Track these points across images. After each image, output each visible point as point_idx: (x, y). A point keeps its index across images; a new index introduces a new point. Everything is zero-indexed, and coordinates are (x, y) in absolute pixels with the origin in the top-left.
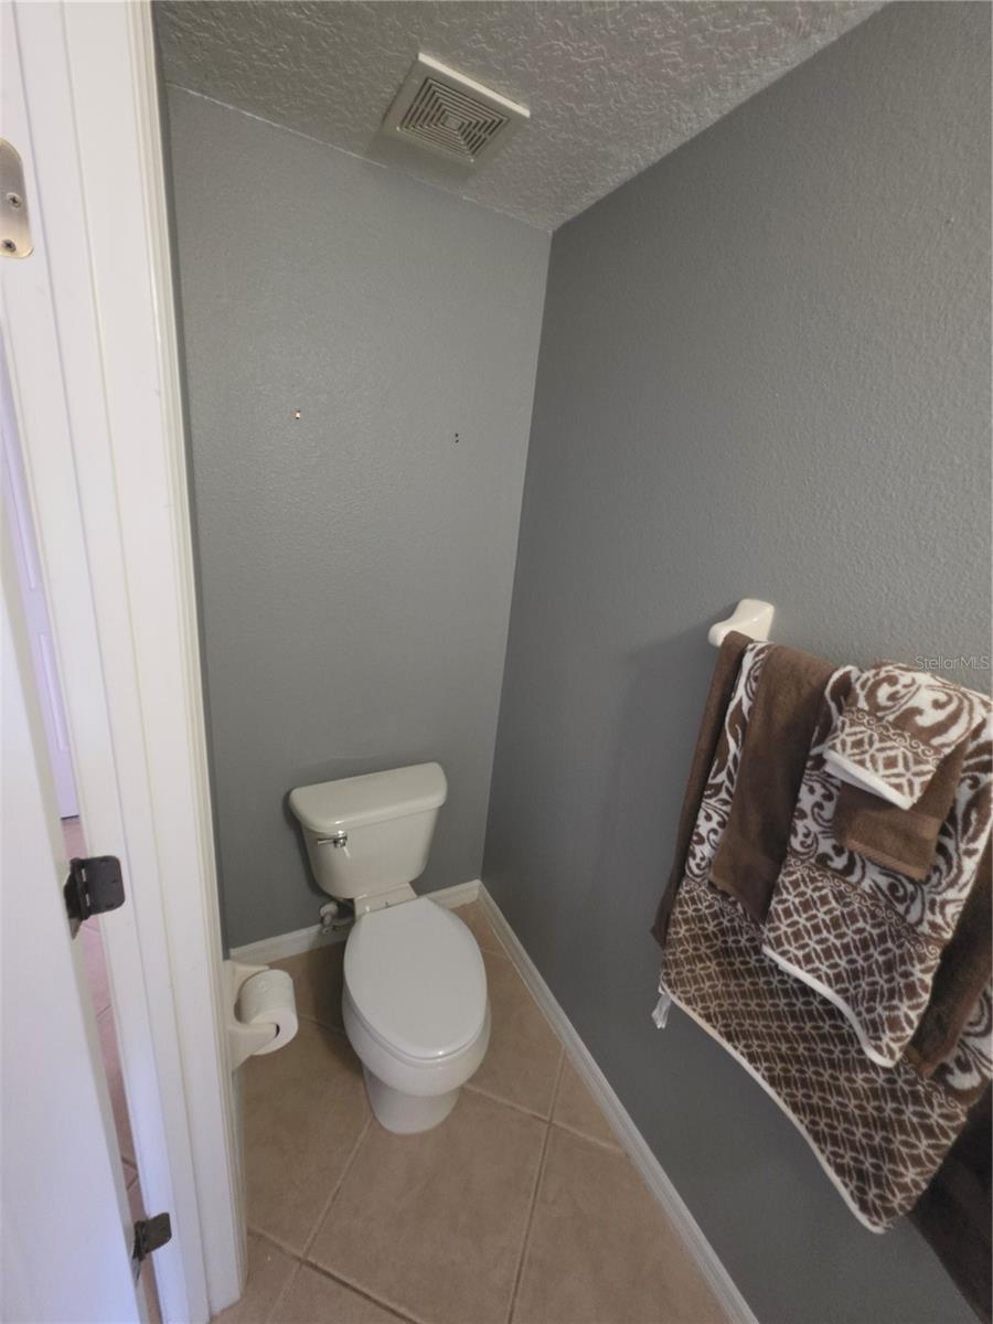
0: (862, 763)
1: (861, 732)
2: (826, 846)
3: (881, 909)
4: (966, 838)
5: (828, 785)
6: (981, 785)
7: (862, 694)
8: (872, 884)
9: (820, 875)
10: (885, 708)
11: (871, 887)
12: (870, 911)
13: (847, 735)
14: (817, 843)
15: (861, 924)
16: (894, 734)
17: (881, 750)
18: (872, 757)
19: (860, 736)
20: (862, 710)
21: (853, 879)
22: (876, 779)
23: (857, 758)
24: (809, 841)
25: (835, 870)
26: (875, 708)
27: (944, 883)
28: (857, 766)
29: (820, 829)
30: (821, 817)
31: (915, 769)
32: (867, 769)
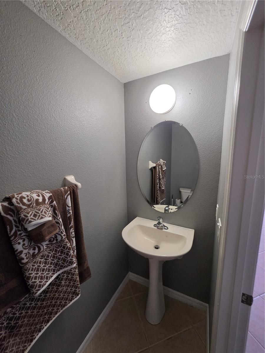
0: (42, 218)
1: (32, 213)
2: (31, 252)
3: (51, 247)
4: (58, 216)
5: (22, 238)
6: (54, 206)
7: (21, 205)
8: (46, 245)
9: (35, 259)
10: (31, 204)
11: (46, 246)
12: (49, 251)
13: (30, 217)
14: (30, 254)
15: (50, 255)
16: (39, 207)
17: (42, 212)
18: (42, 215)
19: (33, 214)
20: (26, 208)
21: (42, 250)
22: (47, 218)
23: (40, 218)
24: (28, 256)
25: (37, 253)
26: (29, 206)
27: (60, 227)
28: (42, 219)
29: (28, 250)
30: (26, 247)
31: (49, 210)
32: (44, 218)
